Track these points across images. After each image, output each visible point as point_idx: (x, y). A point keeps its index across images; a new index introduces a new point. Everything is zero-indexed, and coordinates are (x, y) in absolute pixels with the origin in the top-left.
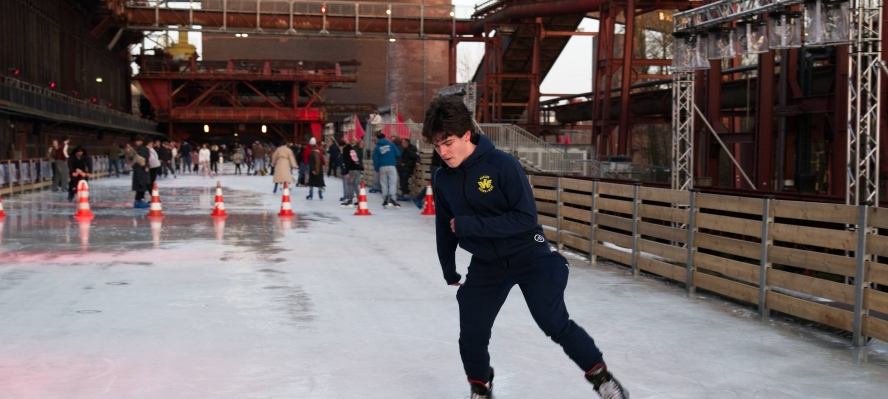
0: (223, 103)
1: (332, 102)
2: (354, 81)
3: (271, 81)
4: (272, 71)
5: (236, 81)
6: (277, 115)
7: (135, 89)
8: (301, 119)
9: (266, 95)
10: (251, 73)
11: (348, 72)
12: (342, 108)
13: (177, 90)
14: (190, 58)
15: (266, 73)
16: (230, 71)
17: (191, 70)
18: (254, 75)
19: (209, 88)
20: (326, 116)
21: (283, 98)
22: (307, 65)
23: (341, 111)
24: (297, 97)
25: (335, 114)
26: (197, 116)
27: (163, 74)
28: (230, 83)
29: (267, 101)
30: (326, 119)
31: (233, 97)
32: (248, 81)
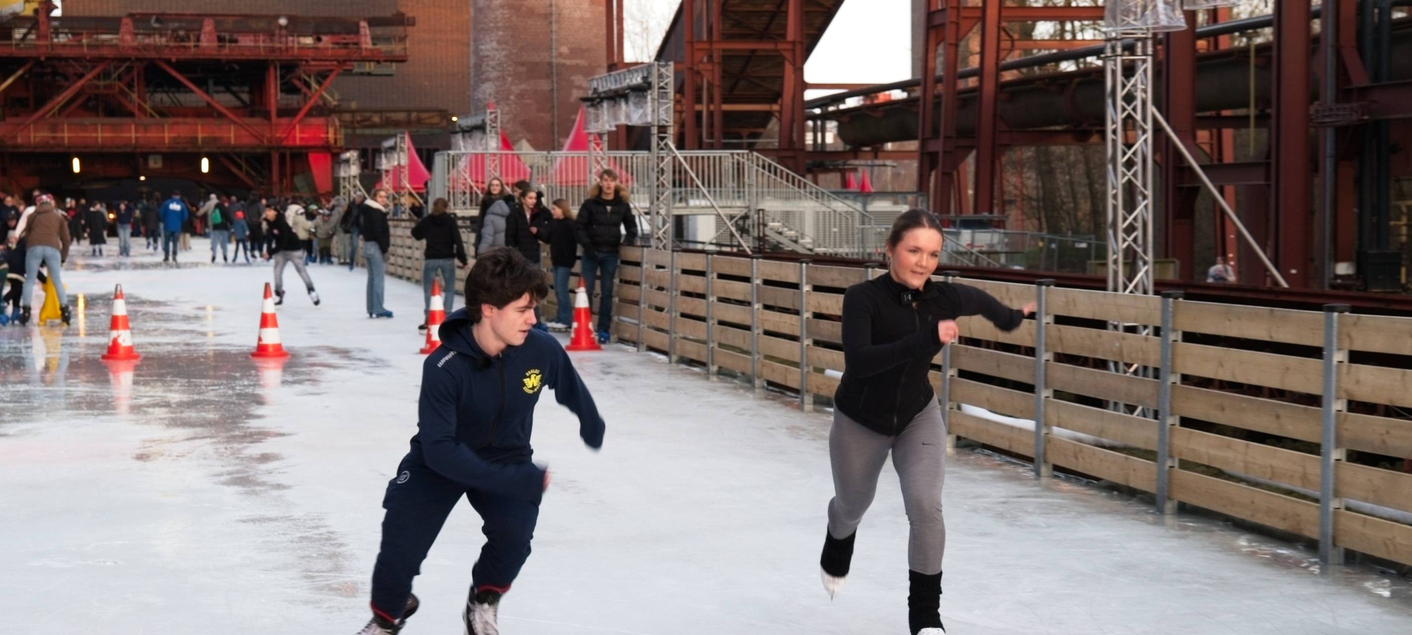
1: (354, 105)
2: (401, 60)
3: (219, 61)
4: (221, 39)
5: (138, 59)
6: (232, 134)
8: (284, 143)
9: (207, 92)
10: (172, 44)
11: (387, 40)
12: (376, 119)
13: (10, 81)
14: (36, 11)
15: (207, 42)
16: (126, 39)
17: (39, 37)
18: (178, 48)
19: (81, 76)
20: (341, 136)
21: (245, 97)
22: (297, 26)
23: (374, 126)
24: (275, 96)
25: (359, 131)
26: (54, 138)
28: (127, 64)
29: (208, 104)
30: (341, 143)
31: (134, 96)
32: (168, 62)
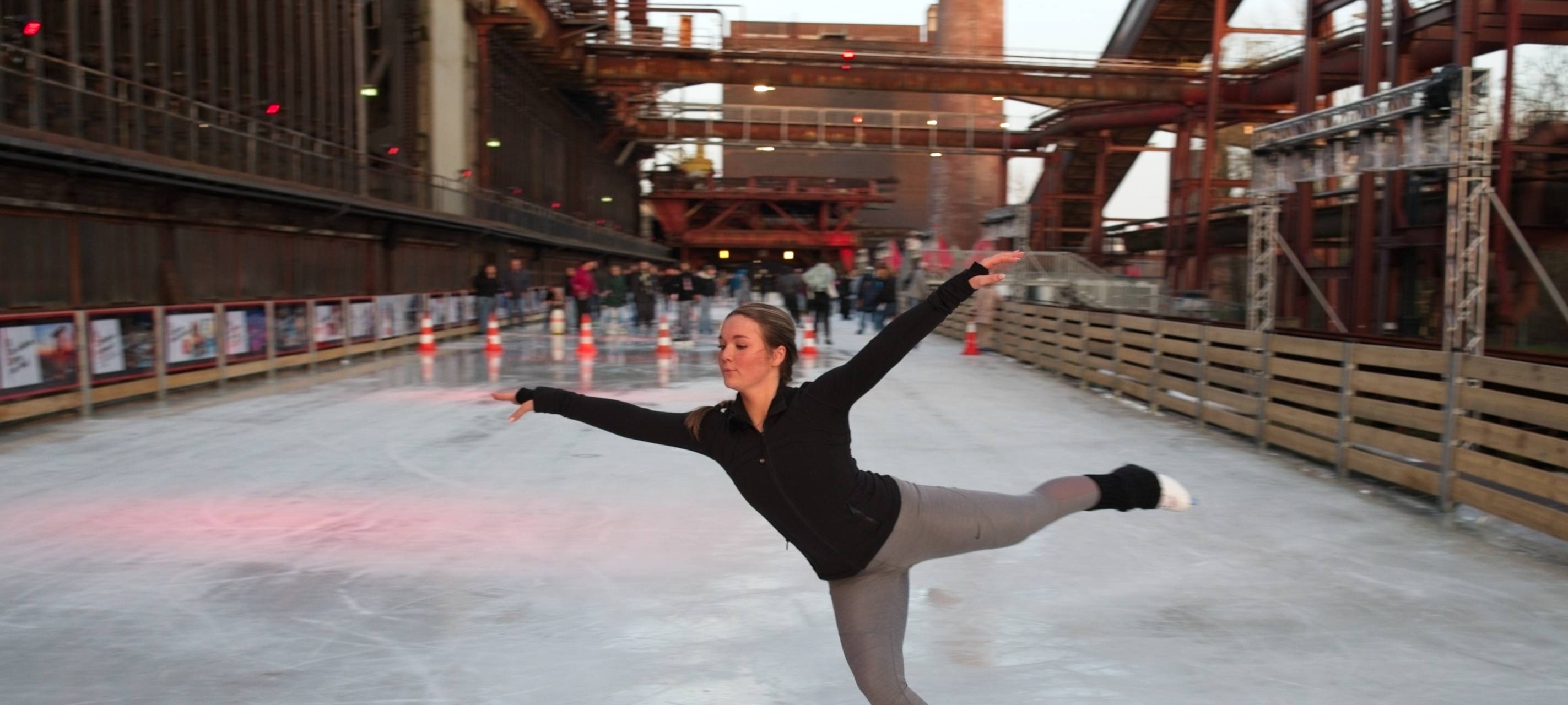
0: (742, 224)
1: (866, 225)
2: (891, 202)
3: (797, 201)
4: (799, 190)
6: (804, 239)
7: (646, 209)
8: (830, 244)
9: (791, 217)
10: (775, 192)
11: (885, 191)
12: (877, 233)
13: (693, 211)
14: (707, 175)
15: (792, 192)
16: (751, 190)
17: (711, 188)
18: (778, 194)
19: (728, 208)
20: (858, 241)
21: (810, 220)
22: (840, 183)
23: (876, 236)
24: (826, 220)
25: (869, 239)
26: (713, 240)
27: (677, 193)
28: (751, 202)
29: (792, 224)
30: (858, 245)
31: (754, 219)
32: (772, 201)
